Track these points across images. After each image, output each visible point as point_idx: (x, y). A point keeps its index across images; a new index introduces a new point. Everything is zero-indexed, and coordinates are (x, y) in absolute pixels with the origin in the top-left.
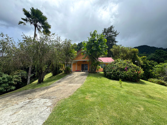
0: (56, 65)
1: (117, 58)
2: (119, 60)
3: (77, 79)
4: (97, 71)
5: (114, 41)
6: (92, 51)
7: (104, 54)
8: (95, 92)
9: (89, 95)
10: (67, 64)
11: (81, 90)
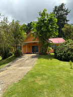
4: (47, 52)
5: (65, 19)
6: (42, 32)
11: (32, 74)
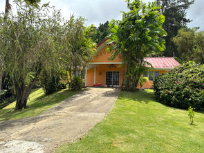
0: (53, 72)
1: (186, 60)
2: (192, 63)
3: (95, 103)
4: (139, 87)
5: (181, 18)
6: (129, 44)
7: (158, 50)
8: (133, 132)
9: (120, 138)
10: (75, 71)
11: (105, 128)
